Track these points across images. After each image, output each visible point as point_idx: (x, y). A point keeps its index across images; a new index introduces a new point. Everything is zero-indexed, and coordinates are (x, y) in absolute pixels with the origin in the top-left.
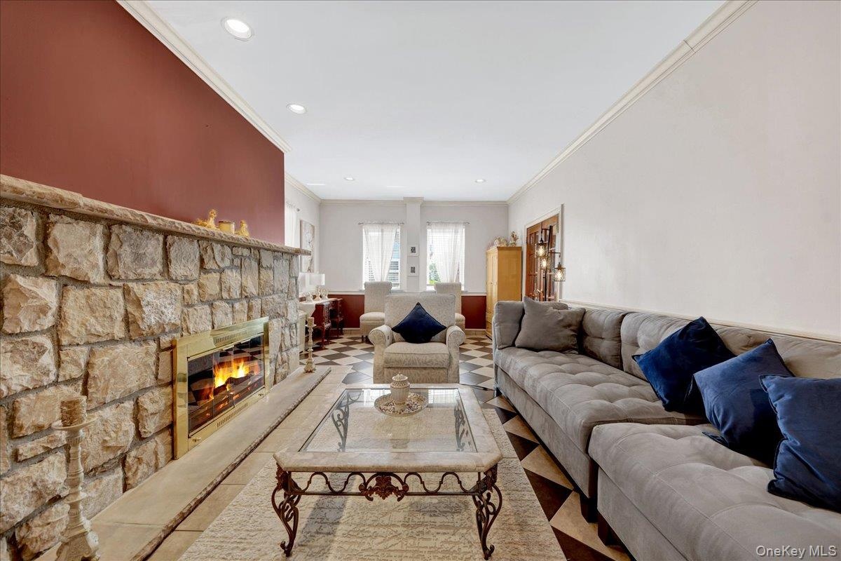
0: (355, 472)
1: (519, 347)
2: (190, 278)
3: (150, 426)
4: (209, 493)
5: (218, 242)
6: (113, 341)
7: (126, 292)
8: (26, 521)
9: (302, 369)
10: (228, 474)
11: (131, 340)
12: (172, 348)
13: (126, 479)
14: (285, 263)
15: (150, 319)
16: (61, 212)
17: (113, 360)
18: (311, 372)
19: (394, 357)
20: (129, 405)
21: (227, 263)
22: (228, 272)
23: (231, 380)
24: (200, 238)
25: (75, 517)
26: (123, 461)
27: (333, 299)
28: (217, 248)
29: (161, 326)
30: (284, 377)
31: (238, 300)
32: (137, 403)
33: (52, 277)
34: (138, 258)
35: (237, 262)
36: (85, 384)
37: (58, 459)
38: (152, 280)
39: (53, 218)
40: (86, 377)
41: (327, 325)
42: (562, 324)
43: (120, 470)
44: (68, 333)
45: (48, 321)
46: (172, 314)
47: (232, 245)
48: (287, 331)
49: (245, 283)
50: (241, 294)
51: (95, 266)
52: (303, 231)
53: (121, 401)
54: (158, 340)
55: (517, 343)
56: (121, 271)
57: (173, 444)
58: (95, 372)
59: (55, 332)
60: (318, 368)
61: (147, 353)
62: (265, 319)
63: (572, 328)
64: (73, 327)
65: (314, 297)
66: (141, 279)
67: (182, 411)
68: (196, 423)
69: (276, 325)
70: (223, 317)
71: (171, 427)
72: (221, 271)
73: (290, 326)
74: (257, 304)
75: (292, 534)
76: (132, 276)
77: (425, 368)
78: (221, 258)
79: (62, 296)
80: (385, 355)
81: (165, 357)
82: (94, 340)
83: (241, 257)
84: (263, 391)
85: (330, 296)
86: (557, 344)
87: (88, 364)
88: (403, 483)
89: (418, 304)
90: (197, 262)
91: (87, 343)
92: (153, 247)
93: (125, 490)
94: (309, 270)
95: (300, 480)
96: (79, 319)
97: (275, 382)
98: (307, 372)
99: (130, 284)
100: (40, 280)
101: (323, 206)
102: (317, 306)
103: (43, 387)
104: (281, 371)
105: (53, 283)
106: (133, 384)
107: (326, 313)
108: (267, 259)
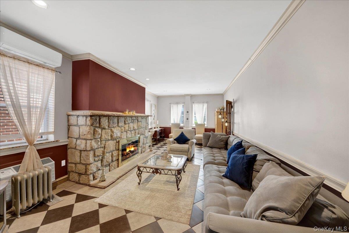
0: (152, 168)
1: (208, 147)
2: (122, 126)
3: (114, 159)
4: (125, 174)
5: (128, 117)
6: (109, 140)
7: (111, 130)
8: (95, 172)
9: (149, 150)
10: (129, 171)
11: (112, 140)
12: (119, 142)
13: (110, 169)
14: (145, 120)
15: (115, 136)
16: (102, 116)
17: (109, 144)
18: (151, 151)
19: (172, 148)
20: (111, 153)
21: (130, 121)
22: (130, 124)
23: (130, 151)
24: (124, 117)
25: (103, 172)
26: (109, 165)
27: (161, 129)
28: (128, 118)
29: (117, 137)
30: (144, 152)
31: (132, 131)
32: (112, 153)
33: (100, 128)
34: (113, 123)
35: (132, 121)
36: (104, 148)
37: (100, 162)
38: (115, 127)
39: (101, 117)
40: (105, 147)
41: (158, 137)
42: (220, 140)
43: (109, 167)
44: (102, 138)
45: (100, 136)
46: (119, 135)
47: (131, 117)
48: (145, 139)
49: (134, 126)
50: (133, 129)
51: (106, 125)
52: (152, 107)
53: (109, 152)
54: (116, 140)
55: (207, 145)
56: (110, 126)
57: (118, 163)
58: (106, 146)
59: (101, 138)
60: (153, 150)
61: (114, 143)
62: (139, 135)
63: (224, 142)
64: (103, 137)
65: (155, 128)
66: (113, 127)
67: (120, 158)
68: (123, 160)
69: (142, 137)
70: (129, 135)
71: (118, 160)
72: (129, 124)
73: (146, 137)
74: (137, 131)
75: (140, 181)
76: (112, 127)
77: (181, 152)
78: (129, 120)
79: (102, 131)
80: (170, 147)
81: (117, 144)
82: (106, 140)
83: (133, 120)
84: (138, 155)
85: (160, 128)
86: (218, 146)
87: (105, 144)
88: (161, 171)
89: (182, 132)
90: (124, 122)
91: (105, 140)
92: (116, 120)
93: (109, 171)
94: (154, 119)
95: (141, 169)
96: (104, 136)
97: (141, 153)
98: (150, 151)
99: (112, 128)
100: (99, 129)
101: (159, 98)
102: (155, 131)
103: (99, 148)
104: (143, 150)
105: (101, 129)
106: (112, 149)
107: (158, 134)
108: (140, 119)
